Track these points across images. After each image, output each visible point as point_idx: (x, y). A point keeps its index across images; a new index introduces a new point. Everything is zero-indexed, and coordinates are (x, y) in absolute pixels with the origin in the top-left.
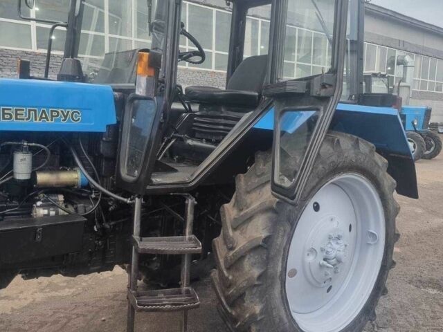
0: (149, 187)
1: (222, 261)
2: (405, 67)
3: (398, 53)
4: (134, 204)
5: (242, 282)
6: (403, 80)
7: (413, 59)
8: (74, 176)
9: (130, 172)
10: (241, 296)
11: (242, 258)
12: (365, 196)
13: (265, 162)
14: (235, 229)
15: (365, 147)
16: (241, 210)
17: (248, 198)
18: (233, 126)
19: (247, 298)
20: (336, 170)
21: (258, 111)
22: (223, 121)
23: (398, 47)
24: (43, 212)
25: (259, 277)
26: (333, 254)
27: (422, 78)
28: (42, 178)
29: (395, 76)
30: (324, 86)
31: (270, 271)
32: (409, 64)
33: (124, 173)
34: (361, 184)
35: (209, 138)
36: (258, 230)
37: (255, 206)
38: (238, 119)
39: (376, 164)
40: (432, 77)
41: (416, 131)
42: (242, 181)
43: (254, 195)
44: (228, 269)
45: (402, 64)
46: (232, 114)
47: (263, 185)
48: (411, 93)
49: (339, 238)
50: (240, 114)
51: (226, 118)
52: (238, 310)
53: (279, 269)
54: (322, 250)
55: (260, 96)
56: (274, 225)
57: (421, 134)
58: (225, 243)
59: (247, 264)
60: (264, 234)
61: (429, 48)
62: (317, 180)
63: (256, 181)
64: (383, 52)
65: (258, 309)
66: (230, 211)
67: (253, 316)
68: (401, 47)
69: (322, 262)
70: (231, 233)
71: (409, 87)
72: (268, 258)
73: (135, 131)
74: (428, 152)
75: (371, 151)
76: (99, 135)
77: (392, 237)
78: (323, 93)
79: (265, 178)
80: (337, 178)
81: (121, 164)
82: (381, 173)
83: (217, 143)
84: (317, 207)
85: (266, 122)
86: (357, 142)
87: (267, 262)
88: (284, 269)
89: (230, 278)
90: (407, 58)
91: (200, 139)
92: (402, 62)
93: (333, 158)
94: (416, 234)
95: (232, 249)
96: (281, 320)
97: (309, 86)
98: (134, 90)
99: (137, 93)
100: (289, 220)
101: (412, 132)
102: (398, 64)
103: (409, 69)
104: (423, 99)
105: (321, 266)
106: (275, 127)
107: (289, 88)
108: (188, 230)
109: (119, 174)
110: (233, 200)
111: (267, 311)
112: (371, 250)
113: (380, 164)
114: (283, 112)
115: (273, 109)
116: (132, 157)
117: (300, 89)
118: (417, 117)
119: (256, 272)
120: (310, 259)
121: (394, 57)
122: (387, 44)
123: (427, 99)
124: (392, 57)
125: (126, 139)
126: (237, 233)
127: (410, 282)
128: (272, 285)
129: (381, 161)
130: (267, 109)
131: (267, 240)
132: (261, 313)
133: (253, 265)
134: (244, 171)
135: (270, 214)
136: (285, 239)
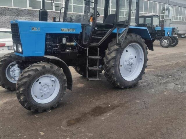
0: (90, 45)
1: (105, 62)
2: (169, 11)
3: (166, 6)
4: (87, 49)
5: (110, 66)
6: (168, 16)
7: (172, 8)
8: (73, 44)
9: (85, 42)
10: (110, 69)
11: (110, 61)
12: (139, 49)
13: (115, 40)
14: (108, 55)
15: (139, 37)
16: (110, 51)
17: (111, 48)
18: (107, 33)
19: (111, 70)
20: (131, 42)
21: (113, 29)
22: (104, 31)
23: (166, 3)
24: (68, 51)
25: (114, 65)
26: (130, 62)
27: (176, 15)
28: (67, 43)
29: (165, 15)
30: (127, 23)
31: (116, 63)
32: (170, 10)
33: (84, 43)
34: (137, 45)
35: (100, 36)
36: (113, 54)
37: (113, 49)
38: (108, 31)
39: (142, 41)
40: (180, 15)
41: (169, 36)
42: (109, 45)
43: (112, 47)
44: (107, 64)
45: (168, 10)
46: (106, 30)
47: (115, 45)
48: (171, 22)
49: (132, 59)
50: (108, 30)
51: (105, 31)
52: (109, 73)
53: (118, 63)
54: (128, 61)
55: (113, 25)
56: (117, 54)
57: (171, 38)
58: (106, 58)
59: (111, 62)
60: (115, 55)
61: (179, 3)
62: (126, 44)
63: (113, 44)
64: (160, 5)
65: (113, 71)
66: (107, 51)
67: (112, 73)
68: (168, 3)
69: (128, 64)
70: (107, 56)
71: (170, 19)
72: (116, 61)
73: (86, 33)
74: (173, 44)
75: (140, 38)
76: (78, 34)
77: (146, 60)
78: (127, 24)
79: (115, 44)
80: (131, 44)
81: (83, 41)
82: (143, 43)
83: (103, 37)
84: (127, 51)
85: (115, 31)
86: (136, 36)
87: (115, 62)
88: (119, 64)
89: (107, 65)
90: (170, 8)
91: (98, 36)
92: (168, 9)
93: (130, 39)
94: (160, 66)
95: (107, 59)
96: (118, 74)
97: (124, 23)
98: (89, 24)
99: (90, 25)
100: (120, 52)
101: (167, 37)
102: (166, 10)
103: (170, 12)
104: (176, 24)
105: (128, 65)
106: (117, 32)
107: (120, 23)
108: (98, 55)
109: (82, 43)
110: (108, 49)
111: (115, 72)
112: (141, 63)
113: (143, 41)
114: (119, 28)
115: (116, 28)
116: (85, 39)
117: (122, 23)
118: (169, 31)
119: (113, 64)
120: (125, 63)
121: (165, 7)
122: (162, 2)
123: (177, 24)
124: (164, 7)
125: (84, 35)
126: (109, 56)
127: (154, 76)
128: (116, 67)
129: (143, 40)
130: (115, 28)
131: (115, 56)
132: (114, 73)
133: (112, 62)
134: (110, 43)
135: (116, 51)
136: (119, 57)
